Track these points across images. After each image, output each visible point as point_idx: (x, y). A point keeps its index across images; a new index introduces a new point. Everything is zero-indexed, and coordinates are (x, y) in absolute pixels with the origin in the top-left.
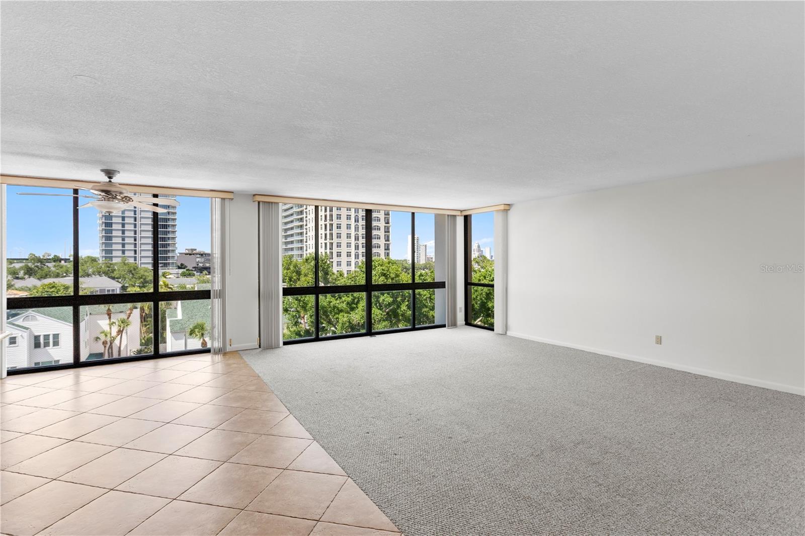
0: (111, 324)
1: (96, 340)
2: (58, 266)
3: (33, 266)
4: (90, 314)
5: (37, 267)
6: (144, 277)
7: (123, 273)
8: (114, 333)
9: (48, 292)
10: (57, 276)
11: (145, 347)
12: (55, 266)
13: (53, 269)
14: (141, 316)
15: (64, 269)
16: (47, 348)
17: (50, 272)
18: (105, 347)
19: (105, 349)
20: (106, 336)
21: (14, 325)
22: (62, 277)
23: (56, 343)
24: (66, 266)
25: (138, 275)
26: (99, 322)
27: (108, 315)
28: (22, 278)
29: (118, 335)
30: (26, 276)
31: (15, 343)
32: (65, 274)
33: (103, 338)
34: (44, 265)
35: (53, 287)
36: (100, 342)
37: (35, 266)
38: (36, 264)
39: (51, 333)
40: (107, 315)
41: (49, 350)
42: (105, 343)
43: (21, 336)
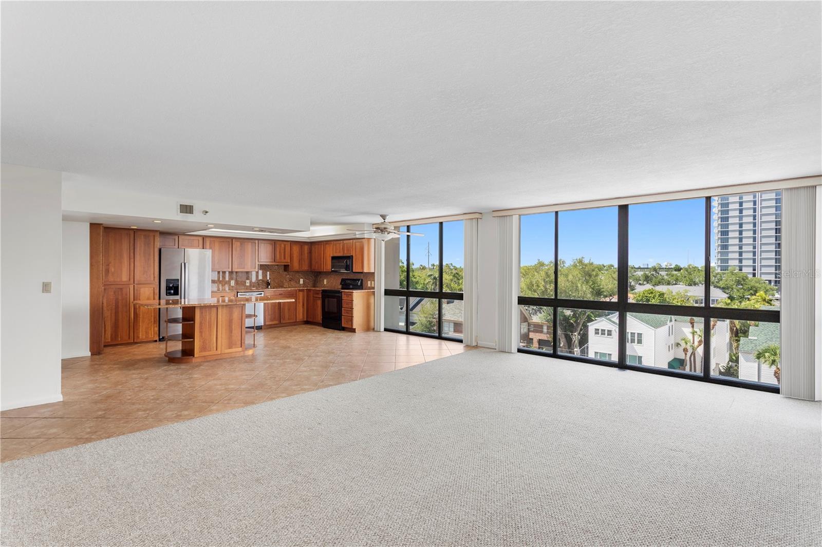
0: (694, 333)
1: (677, 346)
2: (670, 274)
3: (649, 275)
4: (676, 320)
5: (653, 275)
6: (754, 289)
7: (731, 283)
8: (696, 344)
9: (647, 297)
10: (669, 283)
11: (735, 364)
12: (667, 275)
13: (666, 277)
14: (731, 330)
15: (674, 278)
16: (633, 344)
17: (663, 279)
18: (686, 354)
19: (686, 356)
20: (686, 344)
21: (610, 320)
22: (673, 285)
23: (640, 342)
24: (676, 275)
25: (747, 286)
26: (683, 329)
27: (691, 323)
28: (643, 284)
29: (700, 345)
30: (645, 283)
31: (611, 335)
32: (674, 282)
33: (683, 343)
34: (658, 273)
35: (652, 293)
36: (681, 349)
37: (651, 275)
38: (652, 273)
39: (636, 332)
40: (689, 324)
41: (634, 346)
42: (685, 350)
43: (615, 330)
